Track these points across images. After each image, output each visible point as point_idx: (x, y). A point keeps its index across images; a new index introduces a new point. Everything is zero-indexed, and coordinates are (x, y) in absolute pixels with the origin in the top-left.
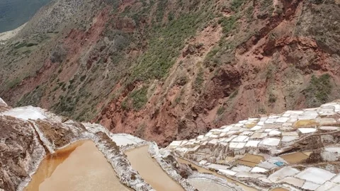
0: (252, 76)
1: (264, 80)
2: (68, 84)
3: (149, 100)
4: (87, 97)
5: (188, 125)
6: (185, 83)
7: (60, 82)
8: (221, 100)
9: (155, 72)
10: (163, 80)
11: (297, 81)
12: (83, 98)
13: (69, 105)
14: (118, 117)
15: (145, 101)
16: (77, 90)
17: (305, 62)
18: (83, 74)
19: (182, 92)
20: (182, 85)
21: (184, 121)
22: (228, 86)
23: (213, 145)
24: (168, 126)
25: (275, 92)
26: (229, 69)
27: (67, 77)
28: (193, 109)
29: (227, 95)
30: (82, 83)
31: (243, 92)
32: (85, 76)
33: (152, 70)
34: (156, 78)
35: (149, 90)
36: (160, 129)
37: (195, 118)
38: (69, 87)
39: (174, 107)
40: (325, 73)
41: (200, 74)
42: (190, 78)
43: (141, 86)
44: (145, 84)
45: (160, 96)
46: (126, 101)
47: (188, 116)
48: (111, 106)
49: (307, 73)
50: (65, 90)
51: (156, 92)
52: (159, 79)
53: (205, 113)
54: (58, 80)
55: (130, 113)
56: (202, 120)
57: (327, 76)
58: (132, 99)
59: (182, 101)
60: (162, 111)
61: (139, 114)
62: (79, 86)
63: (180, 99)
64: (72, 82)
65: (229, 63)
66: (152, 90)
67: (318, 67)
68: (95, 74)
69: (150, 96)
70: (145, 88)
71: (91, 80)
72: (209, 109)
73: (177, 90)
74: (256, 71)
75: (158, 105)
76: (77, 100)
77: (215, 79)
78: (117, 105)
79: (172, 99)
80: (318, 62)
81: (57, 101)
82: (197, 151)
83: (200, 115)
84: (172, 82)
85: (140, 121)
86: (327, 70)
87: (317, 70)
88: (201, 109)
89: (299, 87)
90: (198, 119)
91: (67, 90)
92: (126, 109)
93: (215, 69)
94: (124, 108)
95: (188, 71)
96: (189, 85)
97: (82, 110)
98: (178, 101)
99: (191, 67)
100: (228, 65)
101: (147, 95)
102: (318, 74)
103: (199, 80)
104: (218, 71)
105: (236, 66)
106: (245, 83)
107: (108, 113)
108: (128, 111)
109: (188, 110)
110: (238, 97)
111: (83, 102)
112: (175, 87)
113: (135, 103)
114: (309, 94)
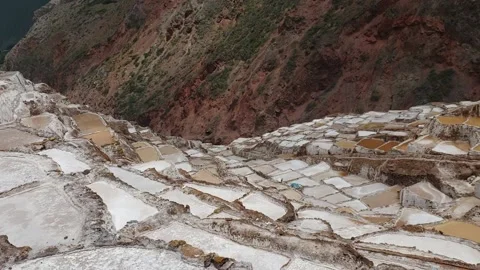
0: (358, 65)
1: (371, 72)
2: (143, 58)
3: (229, 87)
4: (162, 76)
5: (268, 122)
6: (273, 68)
7: (133, 55)
8: (313, 94)
9: (241, 50)
10: (249, 62)
11: (412, 75)
12: (157, 78)
13: (139, 85)
14: (191, 105)
15: (224, 87)
16: (151, 66)
17: (427, 51)
18: (161, 47)
19: (268, 80)
20: (269, 70)
21: (263, 116)
22: (325, 76)
24: (245, 122)
25: (381, 89)
26: (328, 54)
27: (141, 50)
28: (277, 103)
29: (322, 88)
30: (158, 58)
31: (341, 86)
32: (163, 49)
33: (238, 48)
34: (243, 59)
35: (232, 73)
36: (236, 124)
37: (278, 114)
38: (143, 62)
39: (254, 98)
40: (449, 68)
41: (294, 58)
42: (281, 62)
43: (223, 68)
44: (228, 66)
45: (242, 82)
46: (203, 85)
47: (269, 111)
48: (186, 90)
49: (427, 66)
50: (137, 66)
51: (240, 76)
52: (245, 60)
53: (291, 108)
54: (131, 52)
55: (205, 102)
56: (286, 117)
57: (451, 72)
58: (210, 84)
59: (265, 92)
60: (242, 102)
61: (214, 103)
62: (155, 62)
63: (263, 89)
64: (146, 55)
65: (330, 45)
66: (235, 74)
67: (441, 60)
68: (175, 47)
69: (231, 82)
70: (227, 71)
71: (169, 55)
72: (297, 104)
73: (261, 76)
74: (364, 58)
75: (238, 94)
76: (150, 80)
77: (309, 67)
78: (192, 90)
79: (254, 87)
80: (443, 53)
81: (127, 78)
83: (285, 111)
84: (258, 66)
85: (215, 112)
86: (450, 64)
87: (440, 62)
88: (287, 103)
89: (413, 83)
90: (282, 115)
91: (140, 65)
92: (201, 96)
93: (312, 52)
94: (199, 94)
95: (281, 52)
96: (277, 71)
97: (153, 92)
98: (260, 90)
99: (285, 47)
100: (328, 49)
101: (228, 81)
102: (440, 68)
103: (291, 66)
104: (314, 56)
105: (338, 51)
106: (347, 74)
107: (181, 99)
108: (203, 98)
109: (270, 103)
110: (334, 91)
111: (156, 83)
112: (260, 73)
113: (213, 90)
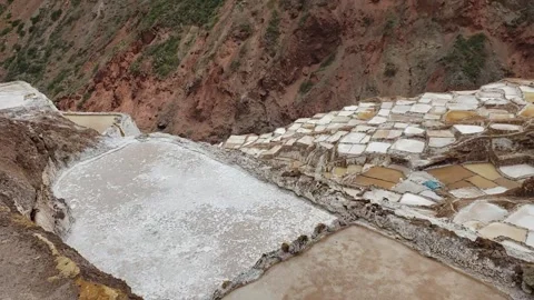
0: (361, 30)
1: (379, 39)
2: (29, 24)
3: (182, 63)
4: (65, 50)
5: (252, 109)
6: (248, 36)
7: (13, 20)
8: (306, 69)
9: (191, 11)
10: (207, 28)
11: (432, 42)
12: (59, 52)
13: (33, 63)
14: (124, 89)
15: (175, 63)
16: (47, 36)
17: (449, 12)
18: (56, 8)
19: (243, 52)
20: (243, 39)
21: (246, 103)
22: (319, 46)
23: (305, 146)
24: (217, 109)
25: (397, 60)
26: (323, 17)
27: (25, 12)
28: (261, 83)
29: (317, 61)
30: (56, 24)
31: (343, 58)
32: (60, 12)
33: (186, 9)
34: (194, 22)
35: (181, 45)
36: (203, 114)
37: (264, 98)
38: (31, 30)
39: (227, 78)
40: (479, 32)
41: (274, 22)
42: (257, 27)
43: (167, 36)
44: (174, 34)
45: (202, 56)
46: (140, 60)
47: (251, 95)
48: (112, 69)
49: (449, 30)
50: (22, 34)
51: (195, 48)
52: (200, 26)
53: (281, 89)
54: (9, 16)
55: (147, 84)
56: (274, 101)
57: (482, 37)
58: (151, 58)
59: (242, 68)
60: (207, 83)
61: (164, 85)
62: (51, 30)
63: (238, 64)
64: (35, 20)
65: (325, 5)
66: (188, 44)
67: (468, 22)
68: (78, 9)
69: (183, 55)
70: (173, 41)
71: (71, 20)
72: (287, 84)
73: (233, 48)
74: (368, 22)
75: (200, 72)
76: (48, 55)
77: (300, 33)
78: (122, 68)
79: (225, 62)
80: (469, 14)
81: (10, 52)
82: (277, 154)
83: (273, 93)
84: (224, 33)
85: (166, 98)
86: (480, 28)
87: (464, 25)
88: (275, 83)
89: (434, 52)
90: (269, 100)
91: (28, 35)
92: (139, 75)
93: (301, 15)
94: (136, 74)
95: (254, 14)
96: (254, 41)
97: (58, 71)
98: (235, 66)
99: (258, 7)
100: (323, 10)
101: (178, 53)
102: (467, 33)
103: (273, 33)
104: (304, 19)
105: (335, 12)
106: (349, 42)
107: (106, 80)
108: (143, 79)
109: (252, 84)
110: (335, 65)
111: (59, 59)
112: (229, 42)
113: (157, 67)
114: (451, 65)
